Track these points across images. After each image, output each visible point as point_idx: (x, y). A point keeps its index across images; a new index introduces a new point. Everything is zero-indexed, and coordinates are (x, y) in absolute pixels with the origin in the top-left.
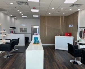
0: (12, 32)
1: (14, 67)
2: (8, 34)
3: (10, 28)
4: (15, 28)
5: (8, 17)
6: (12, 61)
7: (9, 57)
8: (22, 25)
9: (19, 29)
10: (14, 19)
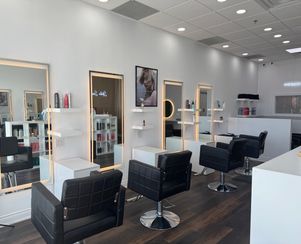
0: (246, 112)
1: (232, 227)
2: (231, 119)
3: (241, 96)
4: (256, 97)
5: (235, 62)
6: (230, 206)
7: (222, 191)
8: (286, 85)
9: (274, 100)
10: (257, 63)
